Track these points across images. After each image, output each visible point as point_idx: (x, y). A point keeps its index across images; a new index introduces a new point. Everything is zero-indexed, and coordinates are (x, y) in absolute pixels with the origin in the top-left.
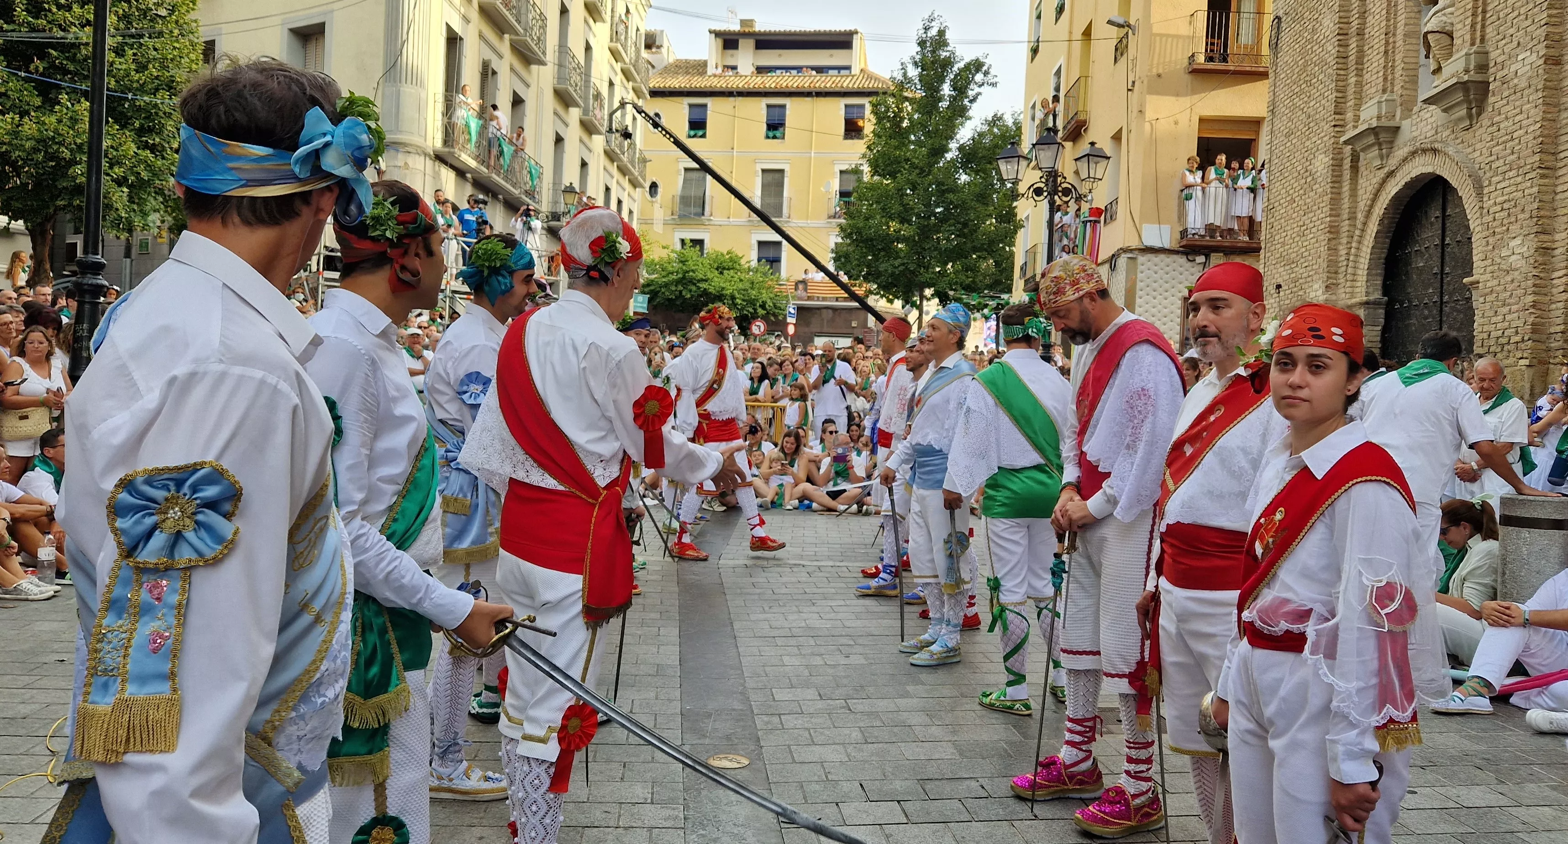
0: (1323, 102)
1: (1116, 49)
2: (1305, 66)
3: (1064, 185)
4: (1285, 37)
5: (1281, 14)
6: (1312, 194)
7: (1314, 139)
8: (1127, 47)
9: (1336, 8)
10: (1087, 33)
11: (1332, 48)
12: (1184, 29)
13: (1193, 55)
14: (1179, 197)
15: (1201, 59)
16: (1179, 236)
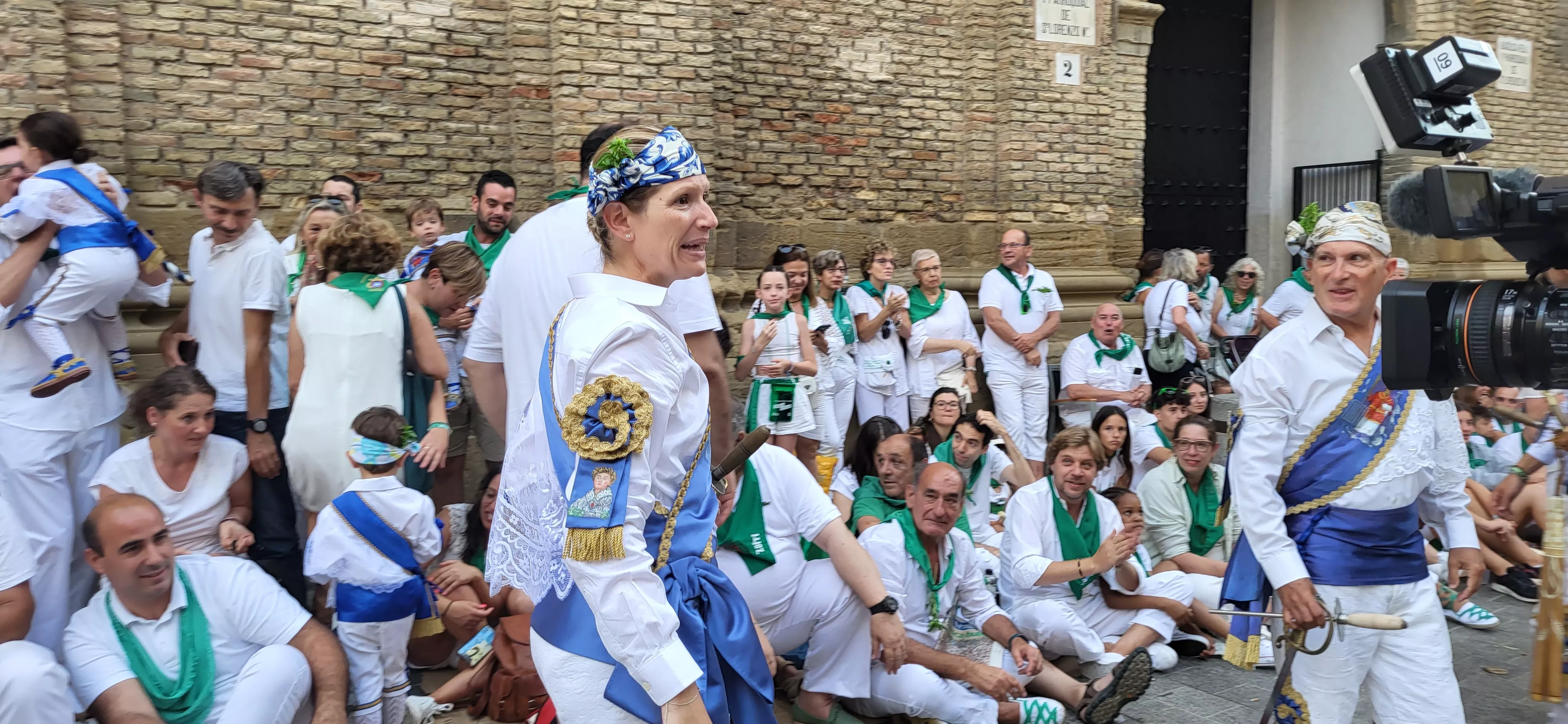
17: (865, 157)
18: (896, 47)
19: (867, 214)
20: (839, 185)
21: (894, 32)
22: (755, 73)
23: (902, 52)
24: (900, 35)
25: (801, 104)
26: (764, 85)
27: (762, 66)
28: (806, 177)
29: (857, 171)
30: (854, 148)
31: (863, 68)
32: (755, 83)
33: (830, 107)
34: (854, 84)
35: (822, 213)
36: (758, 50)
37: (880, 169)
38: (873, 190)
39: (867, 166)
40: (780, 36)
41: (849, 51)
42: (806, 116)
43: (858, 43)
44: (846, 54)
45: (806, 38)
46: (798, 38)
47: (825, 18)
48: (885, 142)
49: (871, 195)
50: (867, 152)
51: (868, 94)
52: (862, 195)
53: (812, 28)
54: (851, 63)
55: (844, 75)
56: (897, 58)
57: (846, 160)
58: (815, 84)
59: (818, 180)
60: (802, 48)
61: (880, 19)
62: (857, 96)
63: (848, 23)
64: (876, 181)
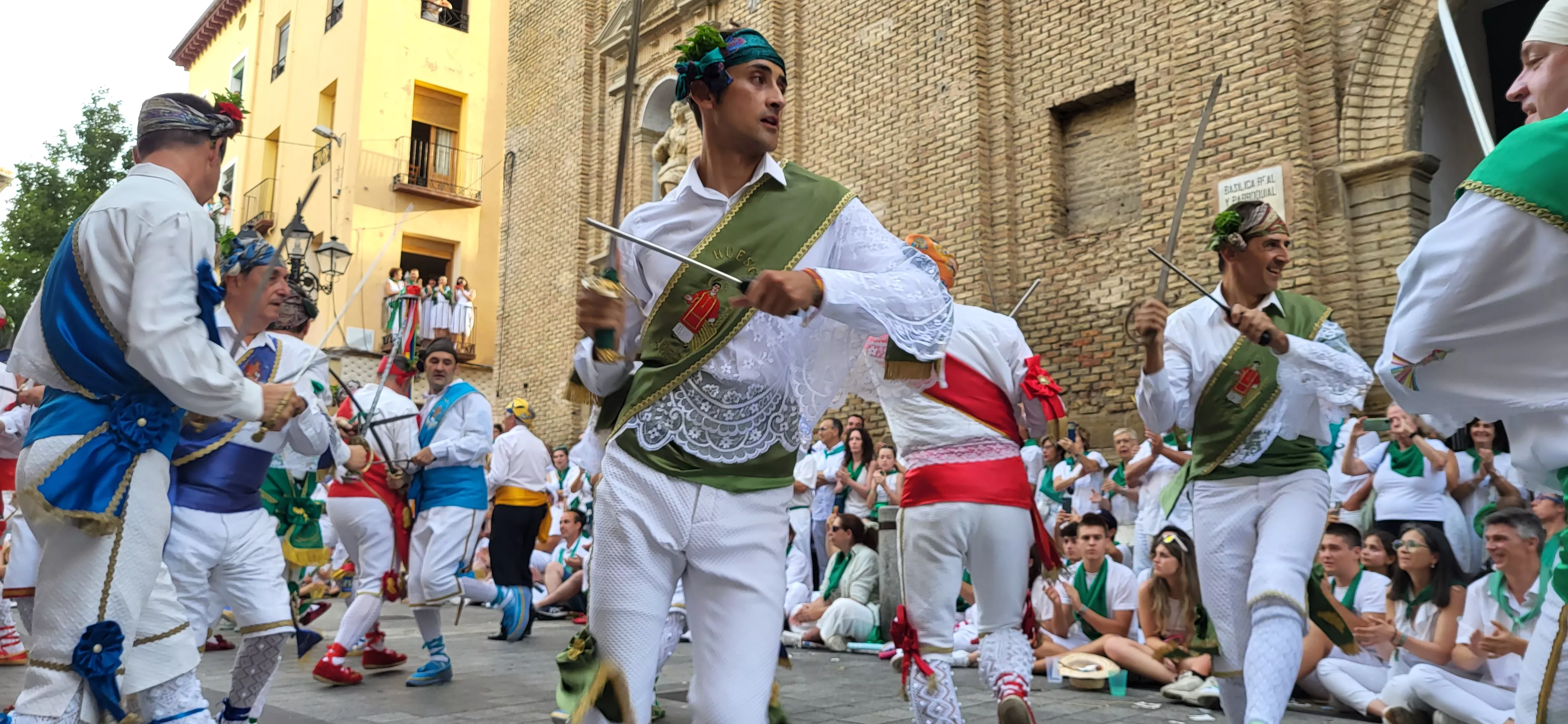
0: (567, 228)
1: (315, 158)
2: (542, 196)
3: (307, 275)
4: (519, 171)
5: (515, 150)
6: (556, 304)
7: (558, 258)
8: (329, 157)
9: (579, 151)
10: (274, 139)
11: (575, 185)
12: (389, 151)
13: (398, 176)
14: (383, 304)
15: (405, 180)
16: (381, 341)
17: (1111, 365)
18: (1133, 277)
19: (1112, 406)
20: (1091, 389)
21: (1130, 267)
22: (1034, 323)
23: (1136, 281)
24: (1135, 268)
25: (1064, 337)
26: (1041, 329)
27: (1038, 318)
28: (1069, 386)
29: (1104, 376)
30: (1102, 360)
31: (1108, 300)
32: (1035, 330)
33: (1084, 334)
34: (1100, 314)
35: (1082, 410)
36: (1037, 309)
37: (1124, 371)
38: (1118, 388)
39: (1112, 371)
40: (1049, 295)
41: (1097, 291)
42: (1068, 345)
43: (1104, 284)
44: (1094, 294)
45: (1066, 292)
46: (1061, 294)
47: (1078, 274)
48: (1125, 351)
49: (1118, 392)
50: (1111, 360)
51: (1111, 318)
52: (1109, 393)
53: (1070, 283)
54: (1099, 299)
55: (1093, 309)
56: (1134, 285)
57: (1096, 370)
58: (1073, 321)
59: (1075, 388)
60: (1064, 299)
61: (1118, 262)
62: (1103, 322)
63: (1095, 272)
64: (1120, 381)
